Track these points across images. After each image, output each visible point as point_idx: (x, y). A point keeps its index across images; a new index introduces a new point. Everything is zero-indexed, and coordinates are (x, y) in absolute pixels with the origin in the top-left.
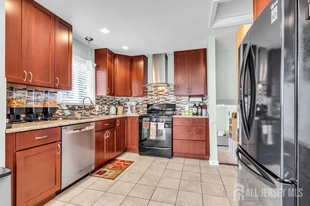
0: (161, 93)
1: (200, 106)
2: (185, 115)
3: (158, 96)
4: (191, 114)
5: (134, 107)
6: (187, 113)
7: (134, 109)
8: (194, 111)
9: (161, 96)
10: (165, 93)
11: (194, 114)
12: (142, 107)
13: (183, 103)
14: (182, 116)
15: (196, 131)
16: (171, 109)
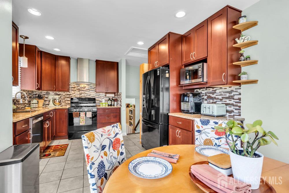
0: (83, 89)
1: (112, 99)
2: (103, 106)
3: (80, 92)
4: (107, 105)
5: (58, 101)
6: (104, 105)
7: (58, 102)
8: (109, 103)
9: (83, 92)
10: (87, 89)
11: (109, 105)
12: (64, 101)
13: (101, 97)
14: (101, 107)
15: (113, 116)
16: (92, 102)
